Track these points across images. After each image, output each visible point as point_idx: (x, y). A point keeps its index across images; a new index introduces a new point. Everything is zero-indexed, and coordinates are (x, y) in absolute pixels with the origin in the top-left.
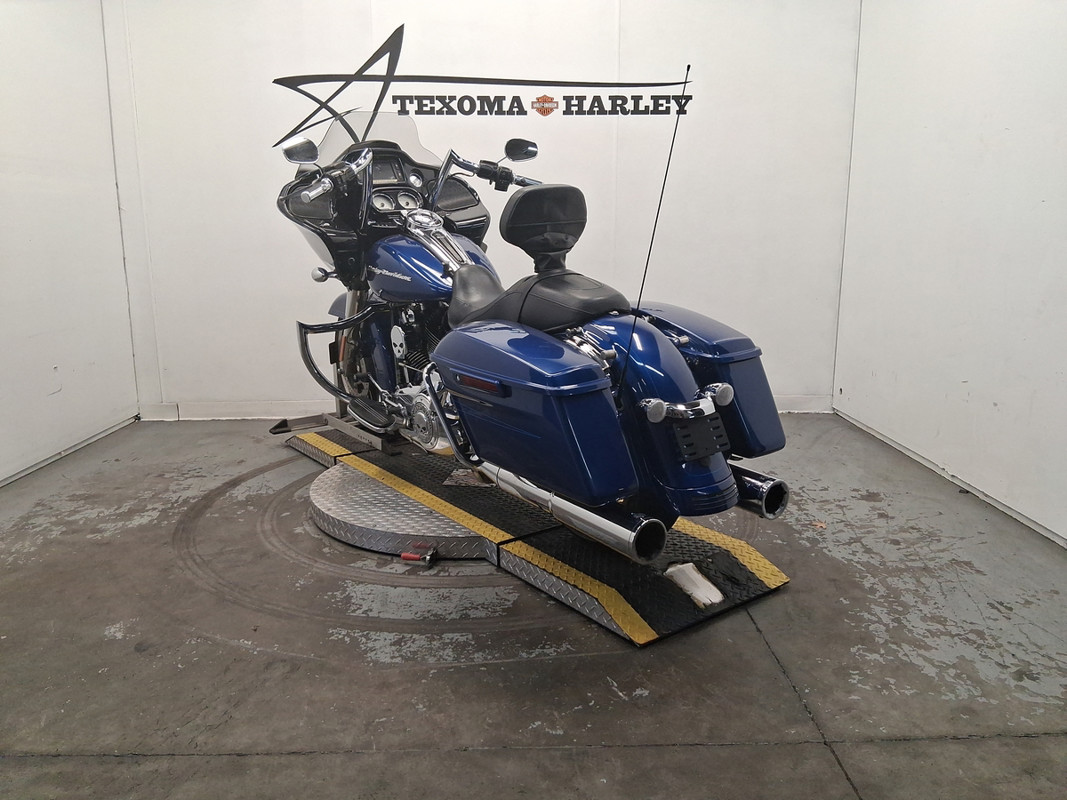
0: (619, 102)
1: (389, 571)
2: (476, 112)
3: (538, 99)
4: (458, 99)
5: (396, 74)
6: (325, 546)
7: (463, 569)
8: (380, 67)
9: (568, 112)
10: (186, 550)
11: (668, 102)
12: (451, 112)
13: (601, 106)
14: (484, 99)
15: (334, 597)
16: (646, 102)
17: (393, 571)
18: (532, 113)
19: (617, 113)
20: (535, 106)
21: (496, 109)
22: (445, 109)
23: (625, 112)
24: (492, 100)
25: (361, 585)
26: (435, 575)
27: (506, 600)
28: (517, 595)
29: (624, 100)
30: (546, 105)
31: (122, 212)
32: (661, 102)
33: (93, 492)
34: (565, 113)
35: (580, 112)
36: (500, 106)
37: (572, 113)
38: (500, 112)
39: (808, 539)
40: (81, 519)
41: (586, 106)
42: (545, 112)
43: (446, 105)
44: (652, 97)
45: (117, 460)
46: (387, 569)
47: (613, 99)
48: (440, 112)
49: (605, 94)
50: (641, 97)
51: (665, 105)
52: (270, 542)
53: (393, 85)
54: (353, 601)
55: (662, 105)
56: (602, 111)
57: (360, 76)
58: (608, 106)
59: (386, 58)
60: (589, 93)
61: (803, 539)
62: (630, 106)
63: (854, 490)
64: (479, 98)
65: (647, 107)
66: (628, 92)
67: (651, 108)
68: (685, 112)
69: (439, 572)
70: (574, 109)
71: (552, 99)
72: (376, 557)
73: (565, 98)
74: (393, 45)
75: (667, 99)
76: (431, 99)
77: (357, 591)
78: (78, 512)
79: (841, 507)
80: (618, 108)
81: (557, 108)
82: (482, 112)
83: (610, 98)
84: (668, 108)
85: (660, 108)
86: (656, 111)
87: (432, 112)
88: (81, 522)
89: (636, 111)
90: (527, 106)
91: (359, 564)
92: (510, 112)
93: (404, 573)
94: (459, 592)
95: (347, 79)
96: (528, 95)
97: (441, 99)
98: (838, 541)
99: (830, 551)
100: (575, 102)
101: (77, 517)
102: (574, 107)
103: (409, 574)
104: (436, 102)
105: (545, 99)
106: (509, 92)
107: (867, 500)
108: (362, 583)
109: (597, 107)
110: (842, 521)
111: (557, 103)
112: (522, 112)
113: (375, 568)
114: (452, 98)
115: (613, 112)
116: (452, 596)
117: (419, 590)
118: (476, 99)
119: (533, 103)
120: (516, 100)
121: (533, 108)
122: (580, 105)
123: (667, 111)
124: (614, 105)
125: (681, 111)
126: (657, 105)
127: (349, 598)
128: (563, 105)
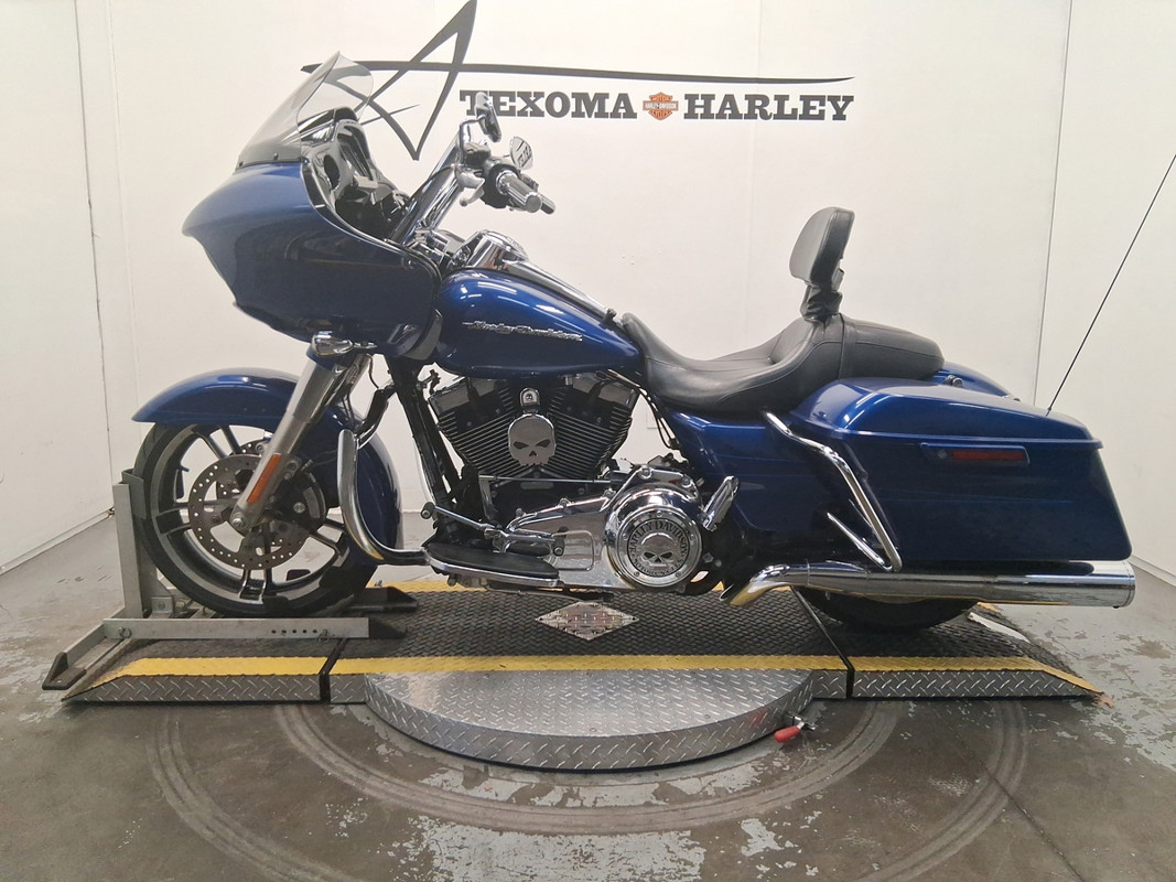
0: (758, 103)
1: (485, 795)
2: (570, 113)
3: (652, 98)
4: (546, 96)
5: (465, 61)
6: (381, 741)
7: (601, 791)
8: (445, 53)
9: (690, 115)
10: (167, 747)
11: (822, 104)
12: (537, 113)
13: (734, 107)
14: (580, 97)
15: (403, 852)
16: (793, 104)
17: (491, 796)
18: (644, 117)
19: (755, 117)
20: (648, 106)
21: (596, 110)
22: (529, 110)
23: (765, 116)
24: (591, 98)
25: (444, 827)
26: (561, 805)
27: (686, 863)
28: (703, 851)
29: (765, 100)
30: (663, 106)
31: (95, 238)
32: (813, 103)
33: (39, 633)
34: (686, 116)
35: (707, 115)
36: (602, 107)
37: (695, 117)
38: (602, 114)
39: (1104, 728)
40: (14, 684)
41: (715, 107)
42: (660, 115)
43: (530, 104)
44: (802, 98)
45: (78, 579)
46: (479, 791)
47: (751, 98)
48: (523, 113)
49: (740, 92)
50: (786, 97)
51: (819, 108)
52: (294, 732)
53: (461, 76)
54: (436, 863)
55: (814, 108)
56: (736, 115)
57: (417, 64)
58: (743, 107)
59: (451, 42)
60: (720, 91)
61: (1098, 729)
62: (772, 108)
63: (1123, 637)
64: (574, 95)
65: (795, 110)
66: (770, 91)
67: (800, 112)
68: (843, 118)
69: (564, 798)
70: (699, 111)
71: (670, 98)
72: (460, 764)
73: (687, 97)
74: (462, 25)
75: (821, 99)
76: (511, 95)
77: (440, 839)
78: (12, 670)
79: (1122, 668)
80: (757, 111)
81: (677, 109)
82: (579, 114)
83: (747, 97)
84: (822, 112)
85: (812, 112)
86: (806, 116)
87: (511, 112)
88: (14, 690)
89: (780, 115)
90: (637, 107)
91: (436, 780)
92: (615, 115)
93: (509, 801)
94: (604, 842)
95: (401, 68)
96: (639, 92)
97: (525, 96)
98: (1149, 733)
99: (1147, 752)
100: (700, 102)
101: (9, 680)
102: (698, 109)
103: (518, 804)
104: (518, 99)
105: (661, 98)
106: (613, 88)
107: (1150, 655)
108: (444, 821)
109: (730, 109)
110: (1136, 695)
111: (677, 103)
112: (630, 114)
113: (461, 789)
114: (539, 95)
115: (750, 116)
116: (596, 854)
117: (540, 839)
118: (570, 96)
119: (645, 102)
120: (623, 98)
121: (645, 109)
122: (707, 107)
123: (821, 116)
124: (752, 107)
125: (839, 116)
126: (807, 108)
127: (427, 856)
128: (684, 106)
